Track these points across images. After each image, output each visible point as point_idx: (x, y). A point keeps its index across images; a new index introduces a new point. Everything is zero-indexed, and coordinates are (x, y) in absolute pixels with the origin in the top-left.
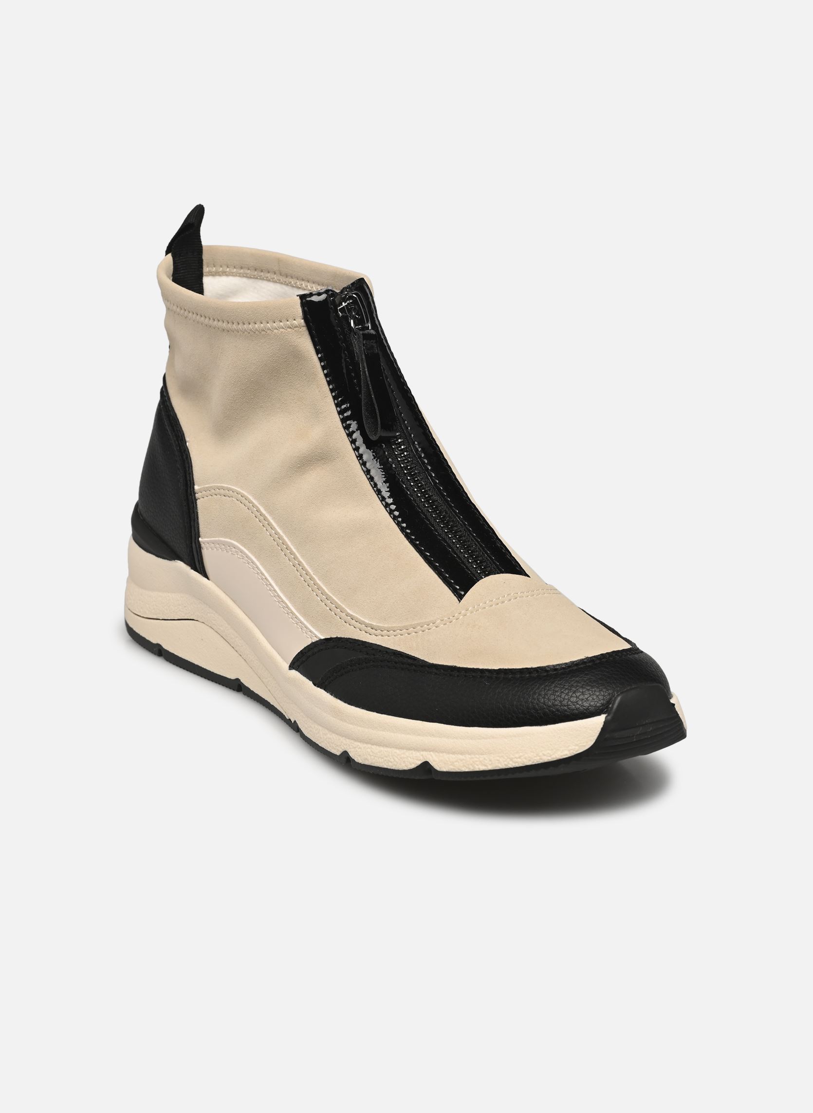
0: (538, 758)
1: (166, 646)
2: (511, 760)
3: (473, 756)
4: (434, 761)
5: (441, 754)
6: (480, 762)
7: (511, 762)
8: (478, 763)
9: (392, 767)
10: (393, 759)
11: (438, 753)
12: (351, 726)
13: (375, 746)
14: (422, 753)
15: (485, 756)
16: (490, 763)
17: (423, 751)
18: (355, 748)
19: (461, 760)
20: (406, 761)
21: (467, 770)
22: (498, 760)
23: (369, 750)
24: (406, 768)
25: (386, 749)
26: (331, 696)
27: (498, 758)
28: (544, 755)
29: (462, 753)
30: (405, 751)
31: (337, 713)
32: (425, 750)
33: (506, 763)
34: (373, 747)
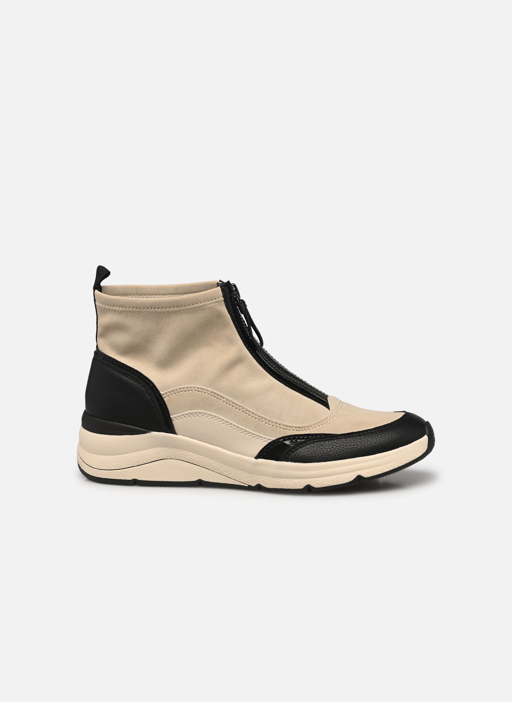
0: (411, 459)
1: (140, 478)
2: (400, 463)
3: (382, 466)
4: (363, 474)
5: (366, 470)
6: (386, 467)
7: (400, 464)
8: (385, 468)
9: (340, 483)
10: (340, 479)
11: (364, 470)
12: (311, 472)
13: (327, 477)
14: (355, 472)
15: (388, 464)
16: (391, 467)
17: (355, 471)
18: (315, 481)
19: (377, 469)
20: (349, 478)
21: (381, 473)
22: (394, 465)
23: (324, 480)
24: (348, 482)
25: (335, 476)
26: (291, 463)
27: (394, 464)
28: (412, 457)
29: (376, 466)
30: (345, 474)
31: (300, 469)
32: (357, 470)
33: (398, 465)
34: (326, 478)
